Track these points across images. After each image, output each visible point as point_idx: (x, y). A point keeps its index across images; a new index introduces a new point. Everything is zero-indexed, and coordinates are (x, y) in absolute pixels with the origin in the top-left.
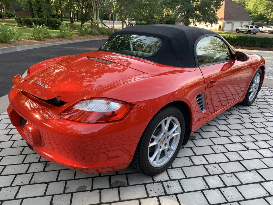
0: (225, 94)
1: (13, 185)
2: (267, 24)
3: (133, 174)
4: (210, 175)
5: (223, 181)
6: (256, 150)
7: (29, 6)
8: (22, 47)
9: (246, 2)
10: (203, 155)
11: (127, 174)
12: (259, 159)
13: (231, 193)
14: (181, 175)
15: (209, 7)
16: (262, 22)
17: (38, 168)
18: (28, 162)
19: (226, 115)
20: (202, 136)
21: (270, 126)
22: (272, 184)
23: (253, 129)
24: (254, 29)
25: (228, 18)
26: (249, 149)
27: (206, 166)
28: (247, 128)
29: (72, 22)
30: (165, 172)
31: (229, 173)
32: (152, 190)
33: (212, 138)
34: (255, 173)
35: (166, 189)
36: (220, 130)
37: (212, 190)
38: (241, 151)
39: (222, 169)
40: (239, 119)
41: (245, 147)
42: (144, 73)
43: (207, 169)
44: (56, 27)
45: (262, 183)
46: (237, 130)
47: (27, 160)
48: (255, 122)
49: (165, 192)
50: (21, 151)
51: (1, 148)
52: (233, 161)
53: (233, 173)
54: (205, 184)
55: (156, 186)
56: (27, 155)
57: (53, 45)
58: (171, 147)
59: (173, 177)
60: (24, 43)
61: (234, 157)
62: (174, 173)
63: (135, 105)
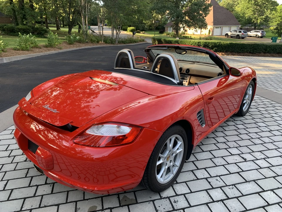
0: (221, 106)
1: (23, 209)
2: (255, 29)
3: (140, 191)
4: (213, 188)
5: (225, 194)
6: (253, 161)
7: (12, 13)
8: (9, 59)
9: (233, 7)
10: (205, 169)
11: (134, 192)
12: (257, 169)
13: (234, 205)
14: (186, 190)
15: (198, 13)
16: (250, 27)
17: (46, 190)
18: (35, 185)
19: (223, 126)
20: (202, 150)
21: (264, 136)
22: (269, 193)
23: (249, 139)
24: (243, 34)
25: (217, 23)
26: (247, 160)
27: (208, 179)
28: (243, 140)
29: (58, 28)
30: (171, 188)
31: (230, 185)
32: (161, 206)
33: (212, 150)
34: (253, 184)
35: (174, 204)
36: (219, 143)
37: (216, 202)
38: (239, 162)
39: (224, 182)
40: (235, 130)
41: (243, 158)
42: (149, 94)
43: (209, 183)
44: (42, 34)
45: (260, 194)
46: (234, 141)
47: (34, 183)
48: (250, 133)
49: (173, 207)
50: (26, 173)
51: (5, 171)
52: (233, 173)
53: (234, 185)
54: (210, 197)
55: (164, 202)
56: (32, 177)
57: (42, 55)
58: (176, 162)
59: (179, 192)
60: (11, 54)
61: (233, 168)
62: (180, 188)
63: (144, 127)
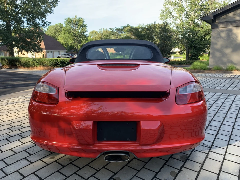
5: (213, 130)
9: (56, 37)
13: (224, 133)
24: (71, 56)
32: (202, 150)
